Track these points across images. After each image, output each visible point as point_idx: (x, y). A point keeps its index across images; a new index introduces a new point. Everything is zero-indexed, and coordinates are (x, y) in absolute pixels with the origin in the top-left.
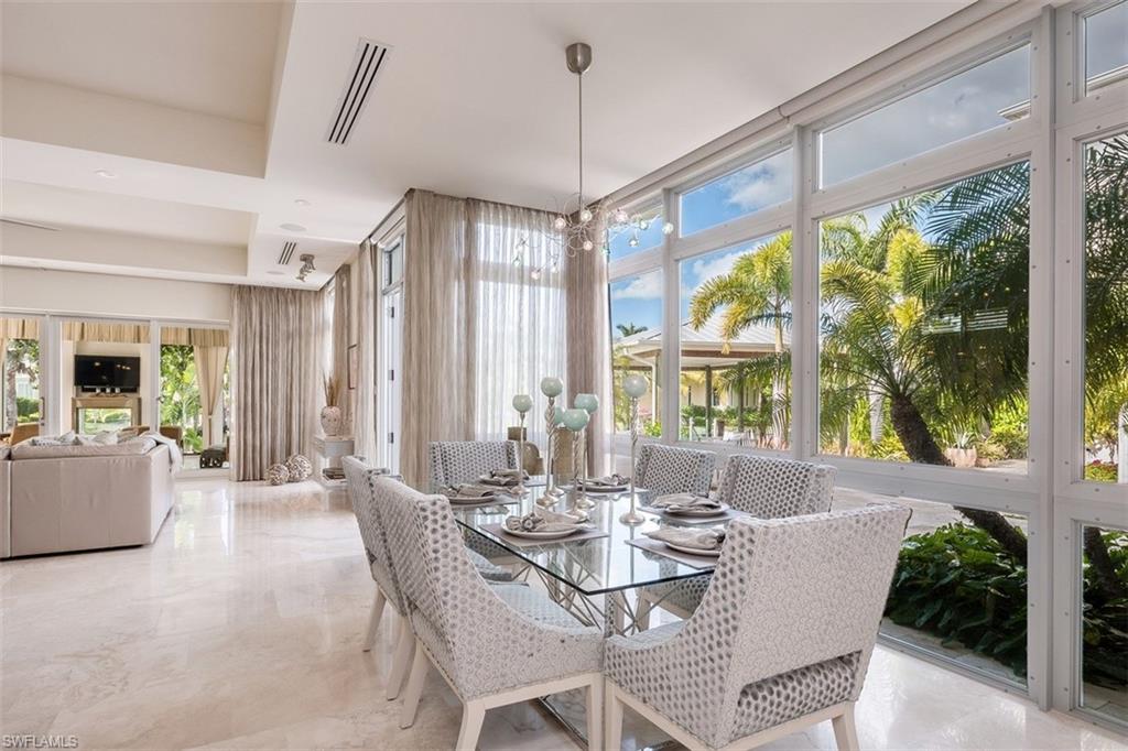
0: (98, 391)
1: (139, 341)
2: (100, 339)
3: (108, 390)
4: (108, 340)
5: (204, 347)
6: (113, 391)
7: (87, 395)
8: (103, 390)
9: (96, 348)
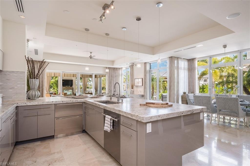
0: (66, 86)
1: (74, 77)
2: (67, 77)
3: (68, 86)
4: (69, 77)
5: (84, 78)
6: (69, 86)
7: (64, 87)
8: (67, 86)
9: (66, 78)
